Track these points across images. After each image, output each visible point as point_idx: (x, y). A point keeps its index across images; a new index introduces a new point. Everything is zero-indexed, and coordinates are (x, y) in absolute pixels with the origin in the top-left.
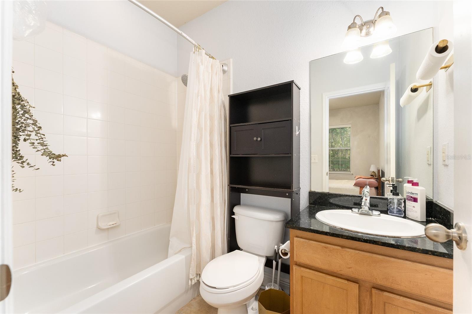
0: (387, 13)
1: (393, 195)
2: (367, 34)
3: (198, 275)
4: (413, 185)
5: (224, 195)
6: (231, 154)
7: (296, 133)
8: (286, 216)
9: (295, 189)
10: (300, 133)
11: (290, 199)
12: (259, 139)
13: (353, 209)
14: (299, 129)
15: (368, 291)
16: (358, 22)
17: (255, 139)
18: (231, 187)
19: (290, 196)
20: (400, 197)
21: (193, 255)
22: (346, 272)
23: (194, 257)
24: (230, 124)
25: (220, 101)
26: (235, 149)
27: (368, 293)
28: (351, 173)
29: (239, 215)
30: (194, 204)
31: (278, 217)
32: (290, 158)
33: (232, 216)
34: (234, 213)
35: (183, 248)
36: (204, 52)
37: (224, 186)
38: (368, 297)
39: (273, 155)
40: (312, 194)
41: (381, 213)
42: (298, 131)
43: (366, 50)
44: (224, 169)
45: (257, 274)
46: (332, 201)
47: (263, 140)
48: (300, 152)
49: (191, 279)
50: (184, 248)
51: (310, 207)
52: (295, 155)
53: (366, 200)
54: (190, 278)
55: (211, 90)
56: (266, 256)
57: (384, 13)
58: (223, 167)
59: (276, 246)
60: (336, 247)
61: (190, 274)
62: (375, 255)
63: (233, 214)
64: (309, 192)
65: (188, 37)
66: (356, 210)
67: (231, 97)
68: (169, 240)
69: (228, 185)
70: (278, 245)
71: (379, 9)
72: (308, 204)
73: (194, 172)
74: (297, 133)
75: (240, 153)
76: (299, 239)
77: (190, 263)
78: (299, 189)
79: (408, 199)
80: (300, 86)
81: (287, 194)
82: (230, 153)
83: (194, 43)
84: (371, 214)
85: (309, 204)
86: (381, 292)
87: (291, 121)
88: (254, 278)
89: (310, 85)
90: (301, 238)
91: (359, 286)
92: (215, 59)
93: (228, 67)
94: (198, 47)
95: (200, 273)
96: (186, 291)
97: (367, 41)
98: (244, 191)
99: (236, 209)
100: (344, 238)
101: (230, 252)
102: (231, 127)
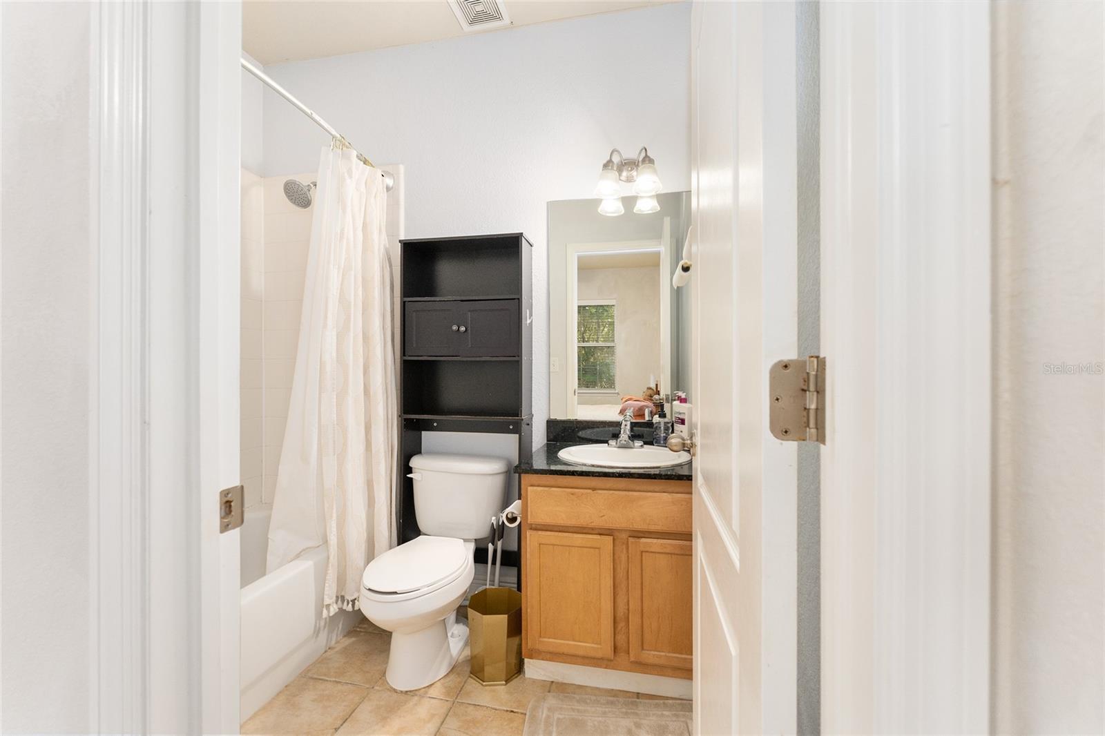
0: (651, 161)
1: (659, 417)
2: (630, 180)
3: (340, 599)
4: (681, 402)
5: (390, 436)
6: (404, 355)
7: (526, 321)
8: (509, 464)
9: (524, 416)
10: (532, 321)
11: (518, 435)
12: (463, 329)
13: (610, 442)
14: (531, 315)
15: (624, 543)
16: (616, 159)
17: (455, 328)
18: (405, 420)
19: (517, 430)
20: (666, 420)
21: (331, 558)
22: (598, 522)
23: (333, 560)
24: (404, 297)
25: (382, 250)
26: (414, 346)
27: (624, 547)
28: (617, 392)
29: (421, 471)
30: (334, 454)
31: (497, 467)
32: (518, 364)
33: (408, 476)
34: (411, 468)
35: (304, 550)
36: (355, 153)
37: (390, 417)
38: (625, 551)
39: (488, 359)
40: (551, 424)
41: (644, 444)
42: (530, 318)
43: (629, 201)
44: (390, 383)
45: (463, 567)
46: (581, 434)
47: (469, 329)
48: (532, 354)
49: (328, 606)
50: (307, 548)
51: (548, 446)
52: (524, 358)
53: (626, 425)
54: (325, 603)
55: (365, 226)
56: (475, 540)
57: (648, 160)
58: (389, 381)
59: (494, 518)
60: (586, 491)
61: (325, 597)
62: (631, 493)
63: (410, 470)
64: (547, 421)
65: (322, 122)
66: (612, 442)
67: (405, 244)
68: (268, 538)
69: (400, 416)
70: (496, 515)
71: (642, 150)
72: (546, 442)
73: (334, 391)
74: (529, 321)
75: (423, 354)
76: (535, 488)
77: (326, 574)
78: (531, 416)
79: (677, 422)
80: (531, 241)
81: (511, 427)
82: (404, 352)
83: (334, 132)
84: (632, 446)
85: (548, 441)
86: (637, 540)
87: (519, 300)
88: (460, 570)
89: (548, 241)
90: (538, 486)
91: (614, 540)
92: (372, 166)
93: (394, 182)
94: (340, 141)
95: (343, 594)
96: (317, 632)
97: (629, 190)
98: (428, 426)
99: (415, 462)
100: (595, 476)
101: (403, 543)
102: (404, 302)
